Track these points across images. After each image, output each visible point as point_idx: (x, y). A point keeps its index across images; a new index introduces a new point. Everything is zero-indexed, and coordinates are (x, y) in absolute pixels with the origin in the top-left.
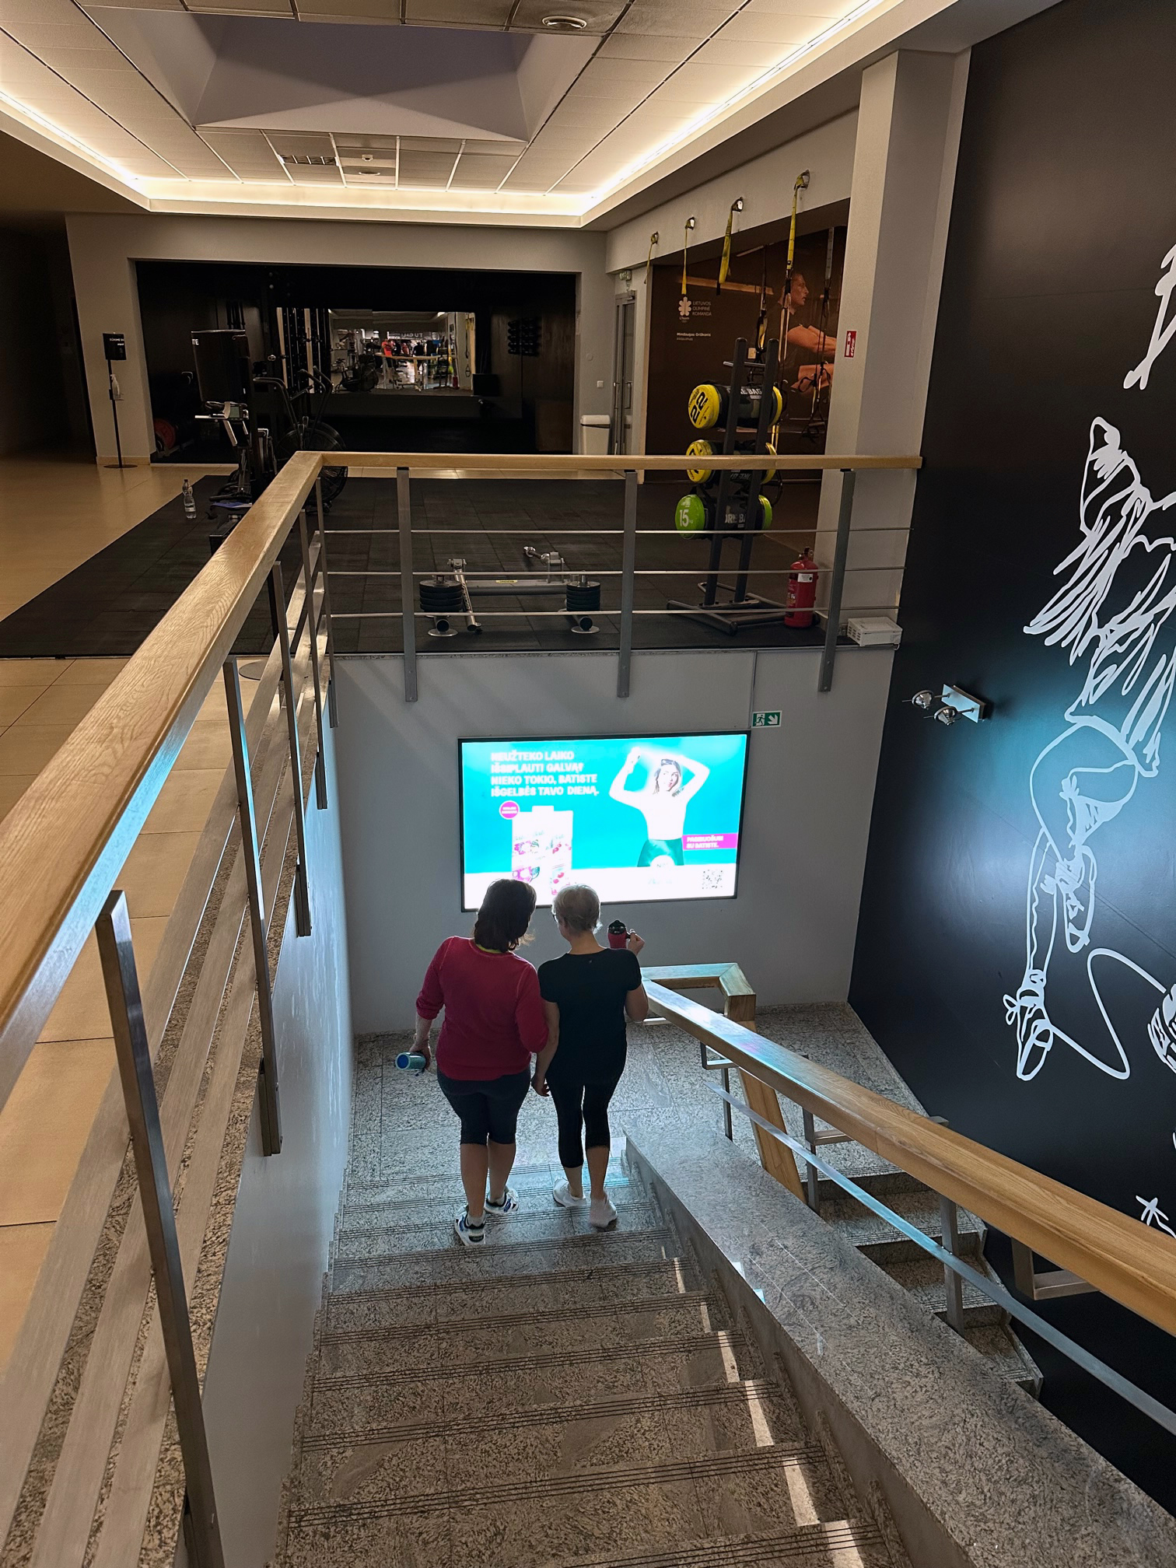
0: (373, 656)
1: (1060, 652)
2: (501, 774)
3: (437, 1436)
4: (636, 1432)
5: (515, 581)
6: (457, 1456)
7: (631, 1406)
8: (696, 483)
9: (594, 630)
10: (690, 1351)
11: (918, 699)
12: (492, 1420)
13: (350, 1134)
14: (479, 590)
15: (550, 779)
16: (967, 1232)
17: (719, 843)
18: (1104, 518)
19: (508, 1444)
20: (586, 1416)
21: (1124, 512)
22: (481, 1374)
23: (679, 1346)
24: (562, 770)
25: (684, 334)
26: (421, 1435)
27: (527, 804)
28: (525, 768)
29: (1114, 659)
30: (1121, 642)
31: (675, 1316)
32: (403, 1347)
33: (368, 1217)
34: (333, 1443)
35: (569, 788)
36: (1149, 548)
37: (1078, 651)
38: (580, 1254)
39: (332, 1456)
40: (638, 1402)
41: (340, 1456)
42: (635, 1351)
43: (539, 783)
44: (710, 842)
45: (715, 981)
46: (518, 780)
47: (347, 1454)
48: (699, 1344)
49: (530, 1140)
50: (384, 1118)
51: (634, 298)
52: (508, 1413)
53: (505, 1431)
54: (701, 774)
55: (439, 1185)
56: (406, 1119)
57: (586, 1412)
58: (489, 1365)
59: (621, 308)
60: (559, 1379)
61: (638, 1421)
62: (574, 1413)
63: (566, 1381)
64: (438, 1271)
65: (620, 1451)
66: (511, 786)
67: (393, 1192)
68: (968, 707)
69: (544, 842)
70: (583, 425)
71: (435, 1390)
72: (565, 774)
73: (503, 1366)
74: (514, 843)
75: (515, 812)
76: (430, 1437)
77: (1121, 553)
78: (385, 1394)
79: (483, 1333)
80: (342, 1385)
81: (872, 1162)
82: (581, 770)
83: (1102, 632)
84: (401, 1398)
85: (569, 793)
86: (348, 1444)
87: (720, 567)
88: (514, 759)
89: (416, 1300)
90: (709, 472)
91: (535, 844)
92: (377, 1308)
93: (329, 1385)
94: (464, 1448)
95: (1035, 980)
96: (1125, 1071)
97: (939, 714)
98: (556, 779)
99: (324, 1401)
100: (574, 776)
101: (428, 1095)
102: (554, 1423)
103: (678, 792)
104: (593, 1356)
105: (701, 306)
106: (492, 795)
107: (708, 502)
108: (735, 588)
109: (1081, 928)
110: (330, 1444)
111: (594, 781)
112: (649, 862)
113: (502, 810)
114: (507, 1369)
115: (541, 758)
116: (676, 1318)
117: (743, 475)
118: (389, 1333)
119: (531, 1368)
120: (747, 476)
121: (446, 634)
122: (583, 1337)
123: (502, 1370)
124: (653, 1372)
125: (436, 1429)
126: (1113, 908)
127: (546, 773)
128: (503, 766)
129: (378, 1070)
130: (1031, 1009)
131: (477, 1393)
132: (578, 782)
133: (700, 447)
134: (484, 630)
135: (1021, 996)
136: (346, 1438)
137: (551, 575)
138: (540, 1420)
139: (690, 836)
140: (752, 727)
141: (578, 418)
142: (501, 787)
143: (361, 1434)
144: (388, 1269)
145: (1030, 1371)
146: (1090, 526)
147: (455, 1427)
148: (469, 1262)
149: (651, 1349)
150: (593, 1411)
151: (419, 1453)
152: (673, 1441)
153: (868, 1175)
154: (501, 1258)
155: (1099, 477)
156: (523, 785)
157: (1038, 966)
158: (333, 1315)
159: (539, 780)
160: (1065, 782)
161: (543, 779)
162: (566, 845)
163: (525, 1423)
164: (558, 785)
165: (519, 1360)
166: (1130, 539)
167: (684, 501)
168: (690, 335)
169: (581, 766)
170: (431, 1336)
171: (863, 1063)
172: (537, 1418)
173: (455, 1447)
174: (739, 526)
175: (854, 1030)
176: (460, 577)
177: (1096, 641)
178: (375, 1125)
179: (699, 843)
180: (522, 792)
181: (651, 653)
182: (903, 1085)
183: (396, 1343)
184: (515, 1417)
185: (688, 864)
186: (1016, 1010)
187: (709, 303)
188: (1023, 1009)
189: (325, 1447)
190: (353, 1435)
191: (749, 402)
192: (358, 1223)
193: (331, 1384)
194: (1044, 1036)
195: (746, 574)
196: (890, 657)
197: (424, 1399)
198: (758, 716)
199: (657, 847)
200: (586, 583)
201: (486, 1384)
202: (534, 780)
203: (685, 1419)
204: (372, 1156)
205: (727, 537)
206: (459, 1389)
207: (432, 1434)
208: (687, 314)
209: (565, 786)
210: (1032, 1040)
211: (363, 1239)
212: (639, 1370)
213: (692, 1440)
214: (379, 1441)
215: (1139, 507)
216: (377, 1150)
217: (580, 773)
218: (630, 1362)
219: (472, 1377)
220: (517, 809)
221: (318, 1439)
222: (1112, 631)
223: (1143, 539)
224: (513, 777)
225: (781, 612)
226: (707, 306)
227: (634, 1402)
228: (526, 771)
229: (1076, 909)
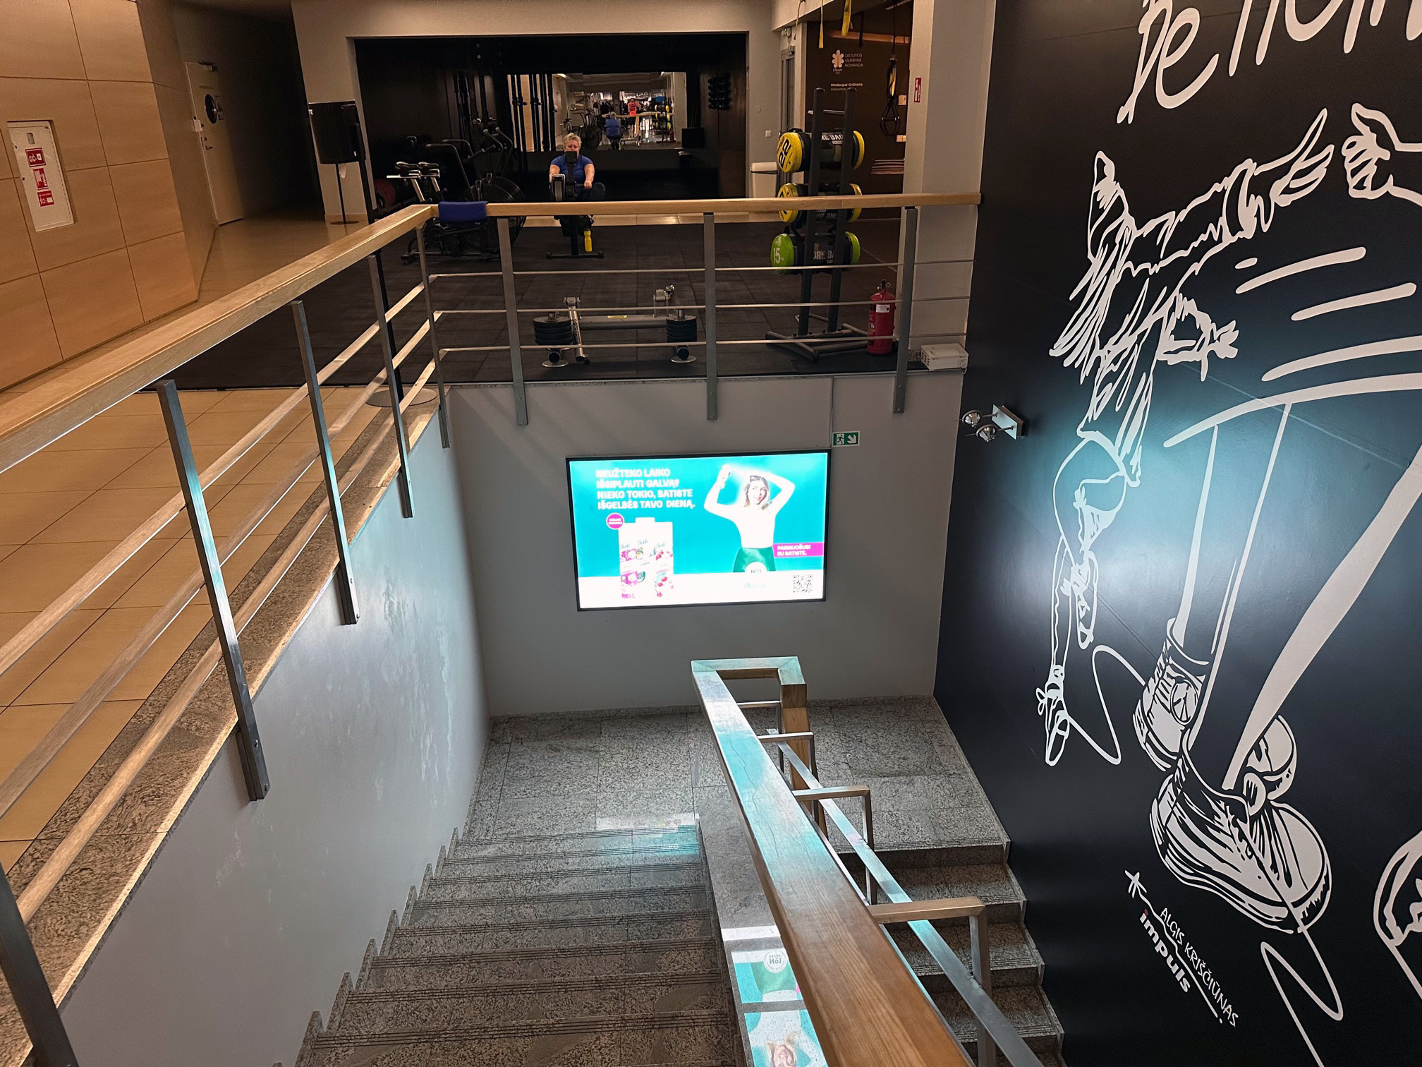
0: (487, 385)
1: (1075, 371)
2: (605, 490)
3: (426, 1042)
4: (593, 1047)
5: (625, 316)
6: (439, 1059)
7: (596, 1026)
8: (787, 223)
9: (691, 359)
10: (670, 986)
11: (967, 418)
12: (475, 1032)
13: (471, 800)
14: (593, 325)
15: (650, 494)
16: (1010, 902)
17: (807, 551)
18: (1104, 246)
19: (484, 1051)
20: (554, 1033)
21: (1117, 240)
22: (487, 996)
23: (662, 981)
24: (660, 485)
25: (838, 85)
26: (413, 1041)
27: (631, 516)
28: (627, 484)
29: (1111, 377)
30: (1115, 362)
31: (676, 957)
32: (438, 972)
33: (463, 868)
34: (340, 1043)
35: (668, 502)
36: (1134, 274)
37: (1086, 372)
38: (624, 904)
39: (337, 1053)
40: (602, 1023)
41: (343, 1054)
42: (623, 983)
43: (640, 497)
44: (799, 550)
45: (773, 673)
46: (621, 495)
47: (350, 1052)
48: (679, 980)
49: (626, 809)
50: (504, 787)
51: (793, 53)
52: (490, 1026)
53: (483, 1041)
54: (788, 490)
55: (534, 845)
56: (523, 788)
57: (556, 1029)
58: (496, 989)
59: (785, 62)
60: (552, 1003)
61: (598, 1039)
62: (545, 1030)
63: (558, 1005)
64: (499, 914)
65: (576, 1062)
66: (615, 500)
67: (494, 850)
68: (1007, 423)
69: (648, 549)
70: (752, 172)
71: (446, 1007)
72: (663, 489)
73: (508, 990)
74: (621, 551)
75: (621, 523)
76: (420, 1043)
77: (1116, 278)
78: (404, 1008)
79: (508, 964)
80: (371, 999)
81: (928, 837)
82: (677, 485)
83: (1103, 353)
84: (416, 1012)
85: (668, 506)
86: (351, 1045)
87: (840, 299)
88: (617, 476)
89: (467, 936)
90: (796, 212)
91: (639, 551)
92: (433, 941)
93: (360, 998)
94: (446, 1052)
95: (1057, 674)
96: (1117, 757)
97: (980, 432)
98: (656, 493)
99: (353, 1011)
100: (671, 491)
101: (545, 769)
102: (526, 1036)
103: (767, 505)
104: (586, 986)
105: (852, 58)
106: (599, 508)
107: (797, 241)
108: (827, 319)
109: (1088, 627)
110: (337, 1044)
111: (689, 495)
112: (743, 568)
113: (608, 521)
114: (511, 993)
115: (640, 475)
116: (677, 959)
117: (829, 214)
118: (430, 960)
119: (530, 994)
120: (833, 215)
121: (557, 364)
122: (592, 971)
123: (506, 993)
124: (634, 1002)
125: (427, 1037)
126: (1110, 608)
127: (646, 488)
128: (607, 482)
129: (507, 747)
130: (1055, 700)
131: (480, 1011)
132: (675, 496)
133: (787, 190)
134: (592, 361)
135: (1048, 689)
136: (352, 1039)
137: (657, 310)
138: (515, 1033)
139: (781, 545)
140: (833, 446)
141: (750, 166)
142: (607, 501)
143: (365, 1037)
144: (458, 910)
145: (1054, 1027)
146: (1094, 255)
147: (443, 1036)
148: (527, 908)
149: (637, 982)
150: (562, 1029)
151: (408, 1055)
152: (623, 1056)
153: (923, 848)
154: (555, 905)
155: (1100, 207)
156: (626, 499)
157: (1059, 662)
158: (396, 945)
159: (640, 494)
160: (1077, 492)
161: (644, 494)
162: (668, 552)
163: (501, 1036)
164: (658, 499)
165: (523, 986)
166: (1122, 265)
167: (777, 240)
168: (843, 85)
169: (676, 483)
170: (464, 964)
171: (938, 750)
172: (514, 1032)
173: (439, 1051)
174: (828, 262)
175: (935, 720)
176: (573, 315)
177: (1098, 359)
178: (495, 794)
179: (788, 551)
180: (626, 505)
181: (736, 380)
182: (969, 770)
183: (434, 970)
184: (495, 1030)
185: (780, 570)
186: (1045, 702)
187: (861, 55)
188: (1050, 700)
189: (333, 1046)
190: (358, 1037)
191: (831, 147)
192: (454, 873)
193: (362, 998)
194: (1063, 726)
195: (838, 306)
196: (959, 380)
197: (435, 1013)
198: (838, 436)
199: (750, 554)
200: (683, 317)
201: (489, 1004)
202: (635, 494)
203: (639, 1039)
204: (489, 819)
205: (819, 272)
206: (467, 1007)
207: (422, 1040)
208: (840, 66)
209: (664, 500)
210: (1056, 730)
211: (449, 886)
212: (623, 999)
213: (639, 1057)
214: (378, 1043)
215: (1127, 235)
216: (494, 814)
217: (677, 489)
218: (616, 992)
219: (480, 998)
220: (622, 521)
221: (329, 1039)
222: (1109, 352)
223: (1130, 264)
224: (617, 492)
225: (864, 340)
226: (859, 58)
227: (599, 1023)
228: (628, 487)
229: (1084, 609)
